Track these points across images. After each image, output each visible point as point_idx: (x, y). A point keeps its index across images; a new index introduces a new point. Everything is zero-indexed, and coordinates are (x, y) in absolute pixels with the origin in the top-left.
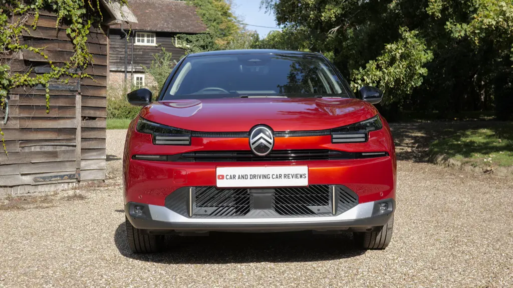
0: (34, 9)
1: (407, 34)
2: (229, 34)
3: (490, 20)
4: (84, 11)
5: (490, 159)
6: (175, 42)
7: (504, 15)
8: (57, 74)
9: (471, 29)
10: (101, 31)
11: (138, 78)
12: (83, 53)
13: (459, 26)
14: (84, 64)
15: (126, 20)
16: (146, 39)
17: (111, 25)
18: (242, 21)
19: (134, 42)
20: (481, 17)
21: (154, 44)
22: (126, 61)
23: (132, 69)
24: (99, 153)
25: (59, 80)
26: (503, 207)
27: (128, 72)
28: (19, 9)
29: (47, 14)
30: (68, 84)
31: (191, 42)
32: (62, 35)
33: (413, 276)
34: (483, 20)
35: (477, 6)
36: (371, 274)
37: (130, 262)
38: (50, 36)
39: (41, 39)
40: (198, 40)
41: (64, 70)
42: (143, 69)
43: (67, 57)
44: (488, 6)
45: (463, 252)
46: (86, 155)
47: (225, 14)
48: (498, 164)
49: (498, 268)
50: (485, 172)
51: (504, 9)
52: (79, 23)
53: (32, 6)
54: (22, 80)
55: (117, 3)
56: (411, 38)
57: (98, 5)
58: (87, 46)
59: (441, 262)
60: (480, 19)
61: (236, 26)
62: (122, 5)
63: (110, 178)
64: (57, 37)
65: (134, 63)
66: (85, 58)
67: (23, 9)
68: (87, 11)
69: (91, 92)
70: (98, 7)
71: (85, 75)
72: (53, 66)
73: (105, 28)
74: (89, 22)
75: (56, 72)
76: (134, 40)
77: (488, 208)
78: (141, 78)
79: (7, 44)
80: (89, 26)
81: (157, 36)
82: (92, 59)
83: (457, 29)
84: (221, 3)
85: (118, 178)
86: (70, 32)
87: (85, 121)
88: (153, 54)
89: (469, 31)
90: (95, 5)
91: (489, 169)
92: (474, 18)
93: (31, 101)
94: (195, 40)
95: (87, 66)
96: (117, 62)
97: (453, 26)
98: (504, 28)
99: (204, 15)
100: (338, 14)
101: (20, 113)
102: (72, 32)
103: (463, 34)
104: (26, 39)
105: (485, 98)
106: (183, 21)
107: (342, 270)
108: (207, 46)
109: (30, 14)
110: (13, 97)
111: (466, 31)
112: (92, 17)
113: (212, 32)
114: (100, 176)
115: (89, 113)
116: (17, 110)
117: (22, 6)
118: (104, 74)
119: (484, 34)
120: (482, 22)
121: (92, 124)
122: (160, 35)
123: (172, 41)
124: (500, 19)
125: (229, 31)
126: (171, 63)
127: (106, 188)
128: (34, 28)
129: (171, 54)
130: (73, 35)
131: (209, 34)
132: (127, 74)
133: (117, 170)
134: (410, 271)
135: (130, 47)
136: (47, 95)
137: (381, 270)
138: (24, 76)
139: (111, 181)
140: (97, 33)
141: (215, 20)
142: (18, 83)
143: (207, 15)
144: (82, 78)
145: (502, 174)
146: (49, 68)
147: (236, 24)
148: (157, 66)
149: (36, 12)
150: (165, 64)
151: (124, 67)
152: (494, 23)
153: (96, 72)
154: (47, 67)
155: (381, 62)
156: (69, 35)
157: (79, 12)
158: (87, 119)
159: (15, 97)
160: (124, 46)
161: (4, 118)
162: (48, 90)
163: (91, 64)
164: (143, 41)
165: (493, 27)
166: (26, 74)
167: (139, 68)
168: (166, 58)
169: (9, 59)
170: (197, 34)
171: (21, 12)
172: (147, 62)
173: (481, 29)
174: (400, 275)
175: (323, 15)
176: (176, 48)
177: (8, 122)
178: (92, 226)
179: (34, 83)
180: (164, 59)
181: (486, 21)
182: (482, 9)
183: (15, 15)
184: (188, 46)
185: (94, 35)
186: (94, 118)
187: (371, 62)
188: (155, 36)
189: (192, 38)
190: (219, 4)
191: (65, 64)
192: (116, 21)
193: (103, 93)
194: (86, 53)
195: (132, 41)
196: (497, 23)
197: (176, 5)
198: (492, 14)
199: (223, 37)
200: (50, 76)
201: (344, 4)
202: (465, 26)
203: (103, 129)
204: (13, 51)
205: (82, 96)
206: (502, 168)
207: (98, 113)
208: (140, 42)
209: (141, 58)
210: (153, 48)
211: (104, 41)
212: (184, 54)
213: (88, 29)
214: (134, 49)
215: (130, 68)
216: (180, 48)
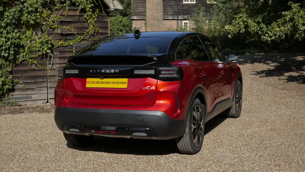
0: (65, 6)
4: (93, 5)
6: (206, 1)
8: (80, 39)
10: (105, 14)
11: (185, 23)
12: (94, 27)
15: (116, 8)
19: (183, 2)
21: (195, 2)
22: (178, 13)
23: (182, 18)
25: (81, 43)
28: (57, 7)
29: (73, 8)
30: (86, 44)
32: (82, 19)
38: (75, 20)
39: (70, 22)
41: (83, 37)
42: (188, 17)
43: (85, 30)
52: (90, 11)
53: (64, 5)
54: (60, 44)
57: (100, 1)
58: (96, 23)
62: (114, 1)
64: (79, 20)
65: (182, 14)
66: (95, 30)
67: (59, 7)
70: (100, 3)
71: (95, 39)
72: (77, 36)
73: (107, 12)
74: (97, 10)
75: (79, 38)
78: (187, 23)
79: (51, 26)
80: (98, 12)
82: (100, 30)
86: (86, 17)
88: (193, 8)
90: (98, 2)
93: (65, 54)
95: (96, 34)
96: (173, 14)
101: (59, 61)
102: (87, 17)
104: (62, 22)
109: (63, 9)
110: (55, 53)
112: (98, 8)
116: (58, 59)
117: (59, 5)
126: (205, 14)
128: (66, 16)
129: (204, 8)
130: (88, 18)
132: (179, 21)
135: (181, 5)
136: (74, 51)
138: (61, 42)
140: (102, 16)
142: (57, 46)
146: (75, 37)
148: (196, 15)
149: (67, 8)
150: (201, 14)
151: (176, 17)
154: (73, 36)
155: (279, 23)
156: (85, 18)
157: (90, 6)
159: (57, 53)
160: (176, 5)
161: (51, 64)
162: (74, 48)
163: (99, 33)
164: (188, 1)
166: (62, 40)
167: (186, 17)
168: (201, 11)
169: (52, 34)
171: (58, 8)
172: (190, 13)
176: (208, 4)
177: (53, 66)
179: (66, 45)
180: (200, 11)
183: (55, 10)
184: (215, 3)
185: (100, 17)
187: (274, 23)
191: (84, 34)
192: (111, 9)
194: (96, 27)
195: (181, 1)
200: (75, 40)
204: (55, 29)
208: (186, 1)
209: (187, 11)
210: (193, 5)
211: (106, 20)
212: (212, 8)
213: (97, 14)
214: (182, 6)
215: (180, 18)
216: (210, 4)
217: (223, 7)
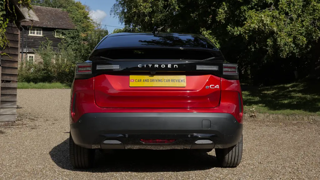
1: (205, 32)
2: (88, 30)
3: (255, 25)
4: (5, 13)
5: (254, 109)
6: (54, 34)
7: (263, 22)
9: (243, 30)
10: (15, 26)
11: (30, 57)
12: (3, 39)
13: (236, 28)
14: (4, 46)
15: (32, 19)
16: (36, 32)
17: (21, 22)
18: (96, 22)
19: (28, 34)
20: (249, 23)
21: (41, 35)
22: (23, 46)
23: (27, 50)
24: (12, 104)
26: (266, 137)
27: (24, 53)
31: (65, 34)
33: (223, 179)
34: (250, 25)
35: (247, 17)
36: (197, 178)
37: (44, 173)
40: (69, 33)
42: (34, 51)
44: (253, 17)
45: (249, 164)
46: (4, 105)
47: (86, 17)
48: (259, 112)
49: (272, 173)
50: (251, 117)
51: (263, 18)
52: (1, 20)
55: (26, 8)
56: (207, 35)
57: (14, 9)
58: (6, 35)
59: (237, 170)
60: (248, 24)
61: (92, 25)
62: (29, 10)
63: (19, 120)
65: (28, 47)
66: (4, 43)
68: (6, 13)
69: (7, 65)
70: (14, 11)
71: (4, 54)
73: (18, 24)
74: (8, 20)
76: (28, 32)
77: (257, 138)
78: (32, 57)
81: (43, 30)
82: (9, 44)
83: (235, 30)
84: (83, 11)
85: (24, 120)
87: (3, 83)
88: (40, 42)
89: (242, 31)
90: (12, 9)
91: (253, 114)
92: (245, 24)
94: (68, 33)
95: (5, 48)
97: (231, 28)
98: (262, 30)
99: (74, 18)
100: (162, 19)
103: (238, 33)
105: (244, 72)
106: (60, 21)
107: (180, 176)
108: (75, 37)
111: (240, 31)
112: (10, 17)
113: (78, 28)
114: (12, 119)
115: (6, 78)
118: (16, 53)
119: (251, 34)
120: (250, 26)
121: (8, 85)
122: (45, 29)
123: (53, 34)
124: (260, 25)
125: (88, 28)
126: (52, 48)
127: (17, 127)
129: (52, 42)
131: (77, 29)
133: (22, 115)
134: (221, 176)
135: (26, 37)
137: (203, 175)
139: (19, 122)
140: (12, 27)
141: (80, 21)
143: (75, 18)
144: (2, 56)
145: (261, 118)
147: (92, 24)
148: (43, 49)
150: (48, 48)
152: (257, 27)
153: (11, 52)
157: (1, 13)
158: (5, 82)
163: (8, 47)
164: (34, 33)
165: (256, 29)
167: (31, 50)
168: (49, 44)
170: (69, 29)
172: (37, 46)
173: (249, 30)
174: (215, 178)
175: (153, 20)
176: (55, 38)
178: (13, 150)
180: (47, 45)
181: (252, 25)
182: (250, 18)
184: (63, 37)
185: (10, 28)
186: (9, 81)
188: (42, 30)
189: (66, 32)
190: (82, 11)
192: (25, 20)
193: (15, 65)
194: (5, 40)
195: (27, 33)
196: (259, 27)
197: (56, 11)
198: (255, 21)
199: (84, 32)
201: (166, 13)
202: (240, 28)
203: (15, 88)
205: (2, 67)
206: (261, 114)
207: (12, 78)
208: (32, 33)
209: (32, 43)
210: (40, 38)
211: (17, 32)
212: (61, 42)
213: (7, 24)
214: (28, 38)
215: (25, 50)
216: (58, 38)
217: (71, 42)
